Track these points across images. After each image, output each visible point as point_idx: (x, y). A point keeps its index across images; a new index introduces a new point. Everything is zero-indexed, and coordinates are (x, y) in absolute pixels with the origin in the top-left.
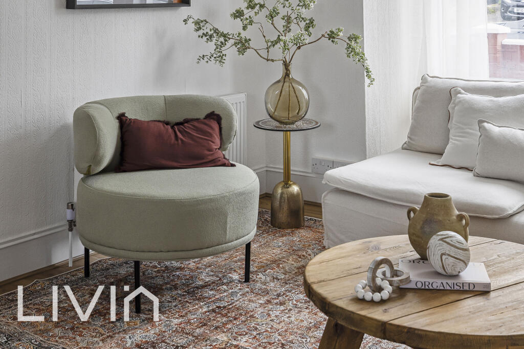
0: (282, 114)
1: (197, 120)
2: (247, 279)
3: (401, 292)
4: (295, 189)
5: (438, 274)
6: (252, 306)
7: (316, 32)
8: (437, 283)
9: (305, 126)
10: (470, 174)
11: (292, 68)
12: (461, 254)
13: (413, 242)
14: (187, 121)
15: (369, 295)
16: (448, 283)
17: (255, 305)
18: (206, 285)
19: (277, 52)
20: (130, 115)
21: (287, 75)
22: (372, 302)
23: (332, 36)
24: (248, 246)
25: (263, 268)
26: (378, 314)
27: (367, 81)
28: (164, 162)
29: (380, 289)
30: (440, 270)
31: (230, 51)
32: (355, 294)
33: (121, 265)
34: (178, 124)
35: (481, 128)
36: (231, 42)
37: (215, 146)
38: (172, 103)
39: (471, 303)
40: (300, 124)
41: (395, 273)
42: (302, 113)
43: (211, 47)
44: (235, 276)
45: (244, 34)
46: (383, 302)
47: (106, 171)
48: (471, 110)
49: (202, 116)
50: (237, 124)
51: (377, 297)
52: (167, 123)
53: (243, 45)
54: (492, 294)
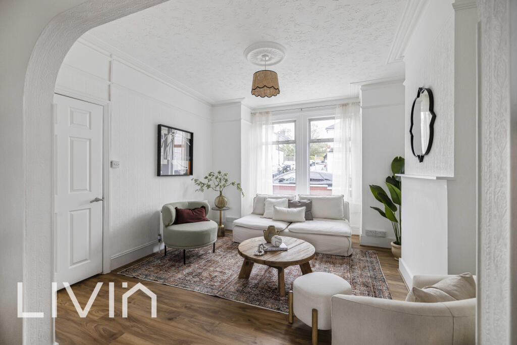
0: (220, 206)
1: (198, 208)
2: (214, 252)
3: (266, 252)
4: (223, 226)
5: (274, 246)
6: (217, 259)
7: (229, 183)
8: (274, 249)
9: (226, 209)
10: (271, 220)
11: (222, 193)
12: (280, 241)
13: (266, 239)
14: (196, 209)
15: (258, 254)
16: (277, 249)
17: (218, 259)
18: (202, 255)
19: (218, 188)
20: (178, 208)
21: (221, 194)
22: (260, 255)
23: (233, 184)
24: (214, 244)
25: (218, 248)
26: (262, 258)
27: (242, 196)
28: (190, 221)
29: (261, 252)
30: (275, 245)
31: (205, 188)
32: (254, 254)
33: (175, 251)
34: (194, 209)
35: (274, 208)
36: (205, 186)
37: (204, 215)
38: (190, 204)
39: (283, 254)
40: (224, 208)
41: (264, 247)
42: (225, 205)
43: (199, 187)
44: (210, 251)
45: (209, 183)
46: (262, 255)
47: (173, 224)
48: (271, 203)
49: (200, 207)
50: (210, 209)
51: (261, 254)
52: (190, 209)
53: (209, 186)
54: (288, 250)
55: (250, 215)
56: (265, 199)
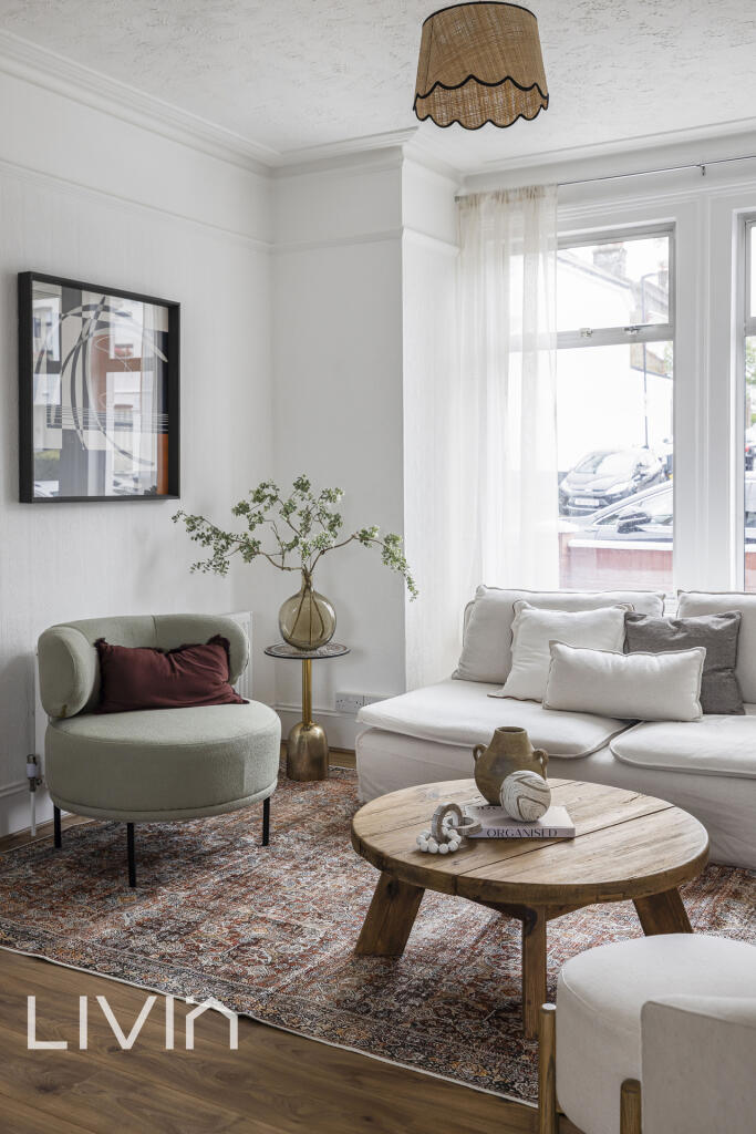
0: (300, 638)
1: (198, 646)
2: (265, 841)
3: (471, 842)
4: (317, 731)
5: (513, 821)
6: (275, 873)
7: (344, 532)
8: (513, 831)
9: (331, 652)
10: (538, 707)
11: (313, 578)
12: (540, 796)
13: (481, 786)
14: (185, 647)
15: (434, 847)
16: (525, 831)
17: (281, 871)
18: (214, 851)
19: (294, 558)
20: (111, 641)
21: (307, 586)
22: (438, 855)
23: (365, 537)
24: (267, 802)
25: (285, 828)
26: (446, 867)
27: (408, 594)
28: (159, 700)
29: (447, 840)
30: (517, 816)
31: (234, 556)
32: (417, 847)
33: (100, 832)
34: (174, 651)
35: (553, 650)
36: (236, 545)
37: (223, 678)
38: (164, 625)
39: (552, 852)
40: (323, 649)
41: (463, 821)
42: (327, 636)
43: (208, 552)
44: (250, 840)
45: (252, 536)
46: (451, 854)
47: (84, 713)
48: (542, 628)
49: (203, 641)
50: (249, 650)
51: (444, 848)
52: (160, 651)
53: (250, 549)
54: (576, 841)
55: (444, 682)
56: (512, 610)
